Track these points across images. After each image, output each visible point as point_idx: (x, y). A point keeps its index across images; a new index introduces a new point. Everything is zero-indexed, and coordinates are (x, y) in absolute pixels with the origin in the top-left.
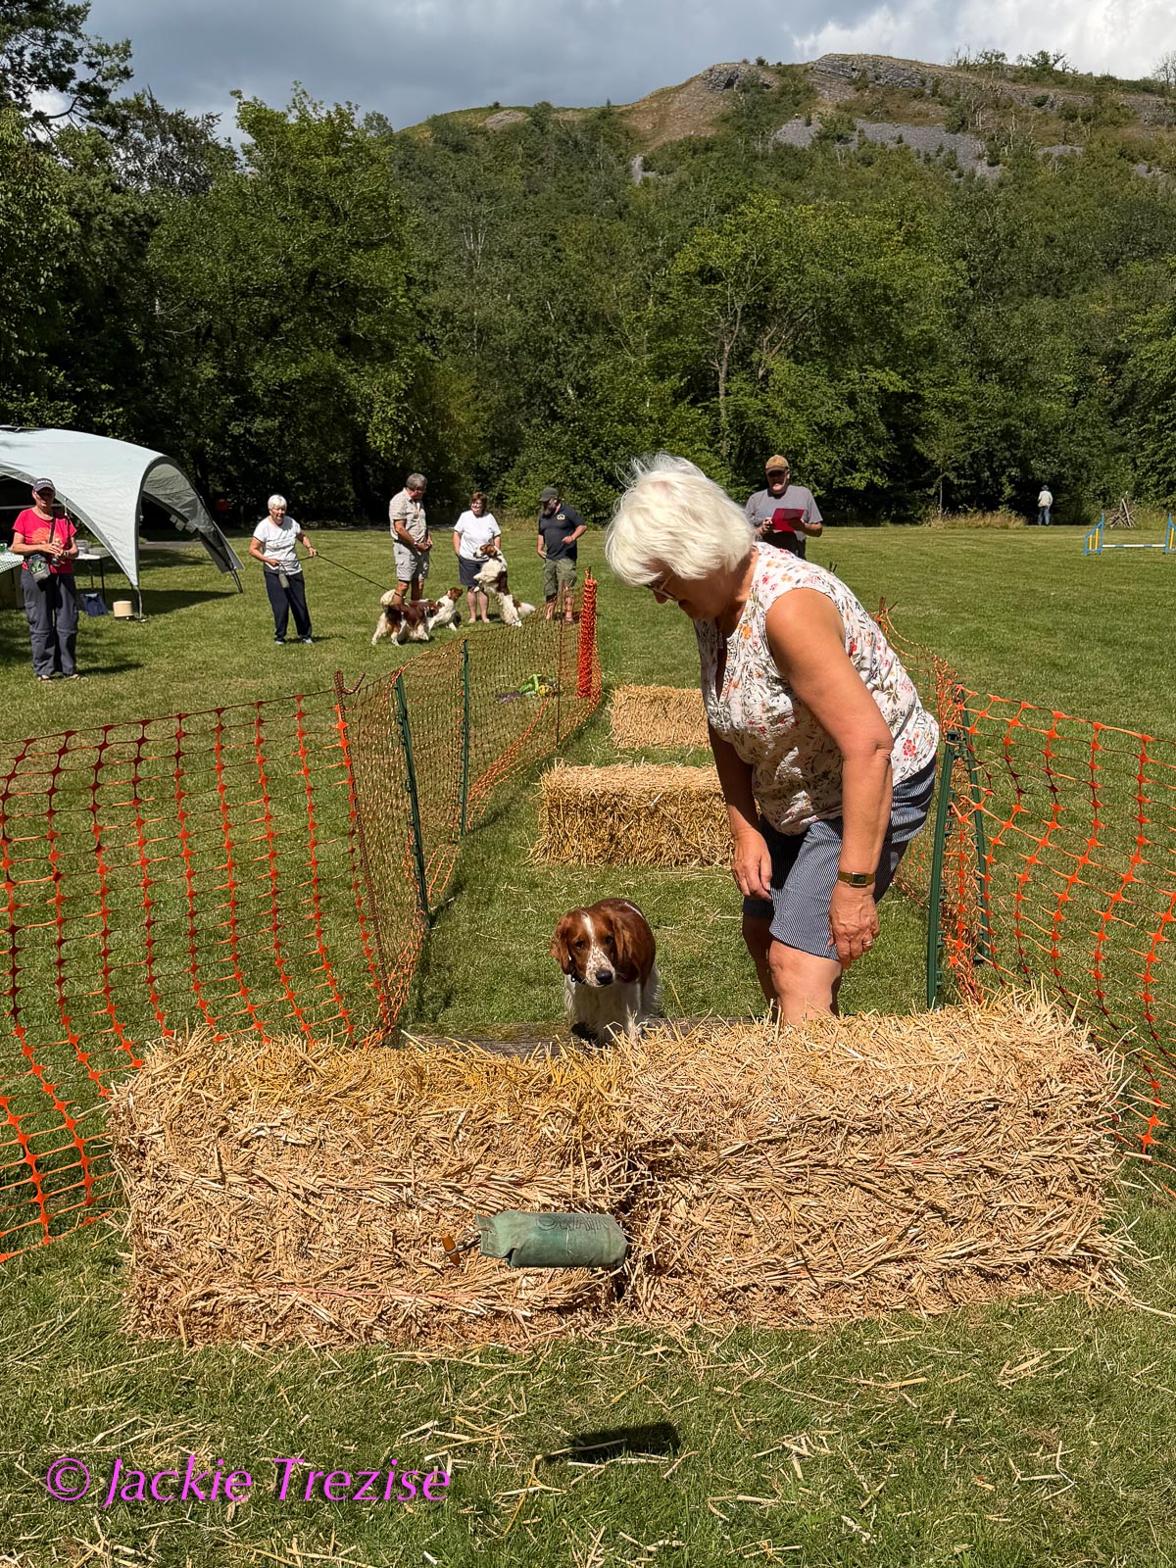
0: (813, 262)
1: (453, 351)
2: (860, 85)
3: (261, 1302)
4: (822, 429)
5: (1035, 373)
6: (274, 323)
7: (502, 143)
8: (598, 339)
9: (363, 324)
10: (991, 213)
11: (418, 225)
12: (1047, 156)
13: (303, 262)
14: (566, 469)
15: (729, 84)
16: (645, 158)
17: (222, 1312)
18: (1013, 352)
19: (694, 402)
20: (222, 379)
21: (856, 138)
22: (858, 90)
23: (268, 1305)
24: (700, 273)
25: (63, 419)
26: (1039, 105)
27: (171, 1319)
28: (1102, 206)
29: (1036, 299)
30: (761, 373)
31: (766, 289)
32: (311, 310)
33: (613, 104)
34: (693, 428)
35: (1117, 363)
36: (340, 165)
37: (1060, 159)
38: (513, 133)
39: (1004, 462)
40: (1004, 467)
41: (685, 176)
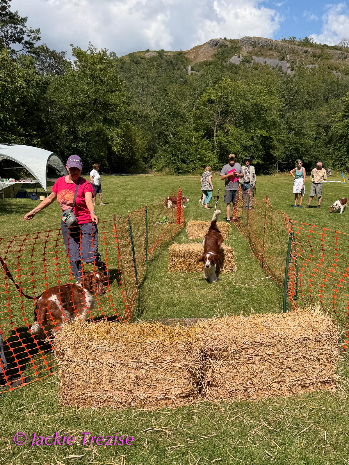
0: (241, 98)
1: (137, 123)
2: (254, 46)
3: (99, 396)
4: (244, 147)
5: (304, 131)
6: (84, 115)
7: (150, 62)
8: (178, 120)
9: (110, 115)
10: (292, 84)
11: (126, 86)
12: (308, 68)
13: (93, 96)
14: (170, 158)
15: (216, 45)
16: (192, 67)
17: (87, 398)
18: (298, 125)
19: (207, 139)
20: (69, 131)
21: (253, 62)
22: (253, 47)
23: (101, 397)
24: (208, 101)
25: (23, 142)
26: (306, 53)
27: (73, 401)
28: (323, 83)
29: (305, 110)
30: (226, 130)
31: (228, 106)
32: (95, 110)
33: (182, 50)
34: (206, 146)
35: (327, 129)
36: (103, 67)
37: (311, 69)
38: (153, 59)
39: (296, 157)
40: (296, 159)
41: (203, 72)
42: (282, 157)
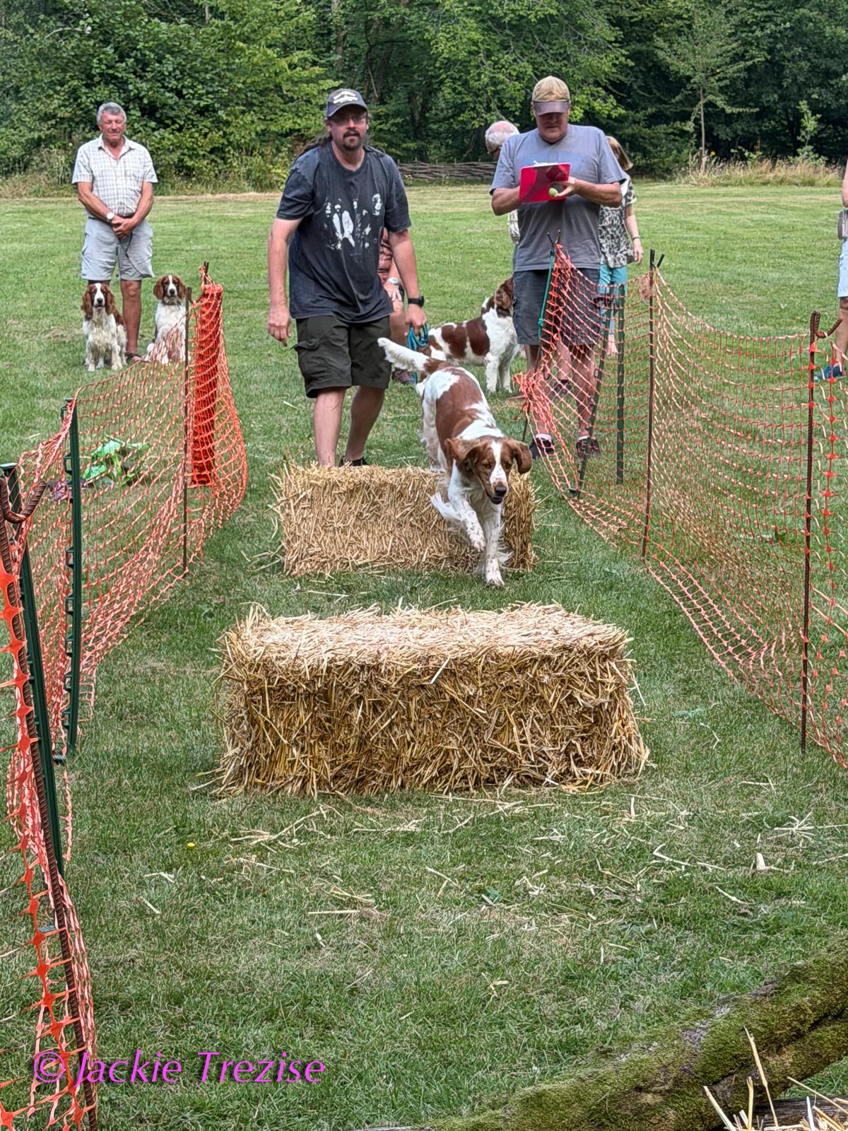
42: (727, 82)
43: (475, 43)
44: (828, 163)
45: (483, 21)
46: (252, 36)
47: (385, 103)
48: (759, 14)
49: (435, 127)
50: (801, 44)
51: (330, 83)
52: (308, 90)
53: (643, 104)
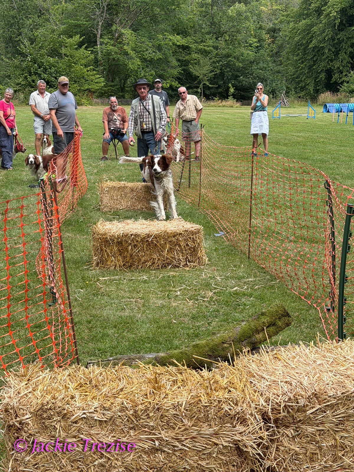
4: (147, 61)
29: (237, 4)
34: (86, 60)
35: (274, 33)
39: (229, 77)
40: (229, 80)
42: (209, 78)
43: (139, 65)
44: (237, 101)
45: (141, 59)
46: (76, 62)
47: (113, 82)
48: (218, 59)
49: (127, 89)
50: (229, 68)
51: (98, 76)
52: (92, 78)
53: (185, 84)
